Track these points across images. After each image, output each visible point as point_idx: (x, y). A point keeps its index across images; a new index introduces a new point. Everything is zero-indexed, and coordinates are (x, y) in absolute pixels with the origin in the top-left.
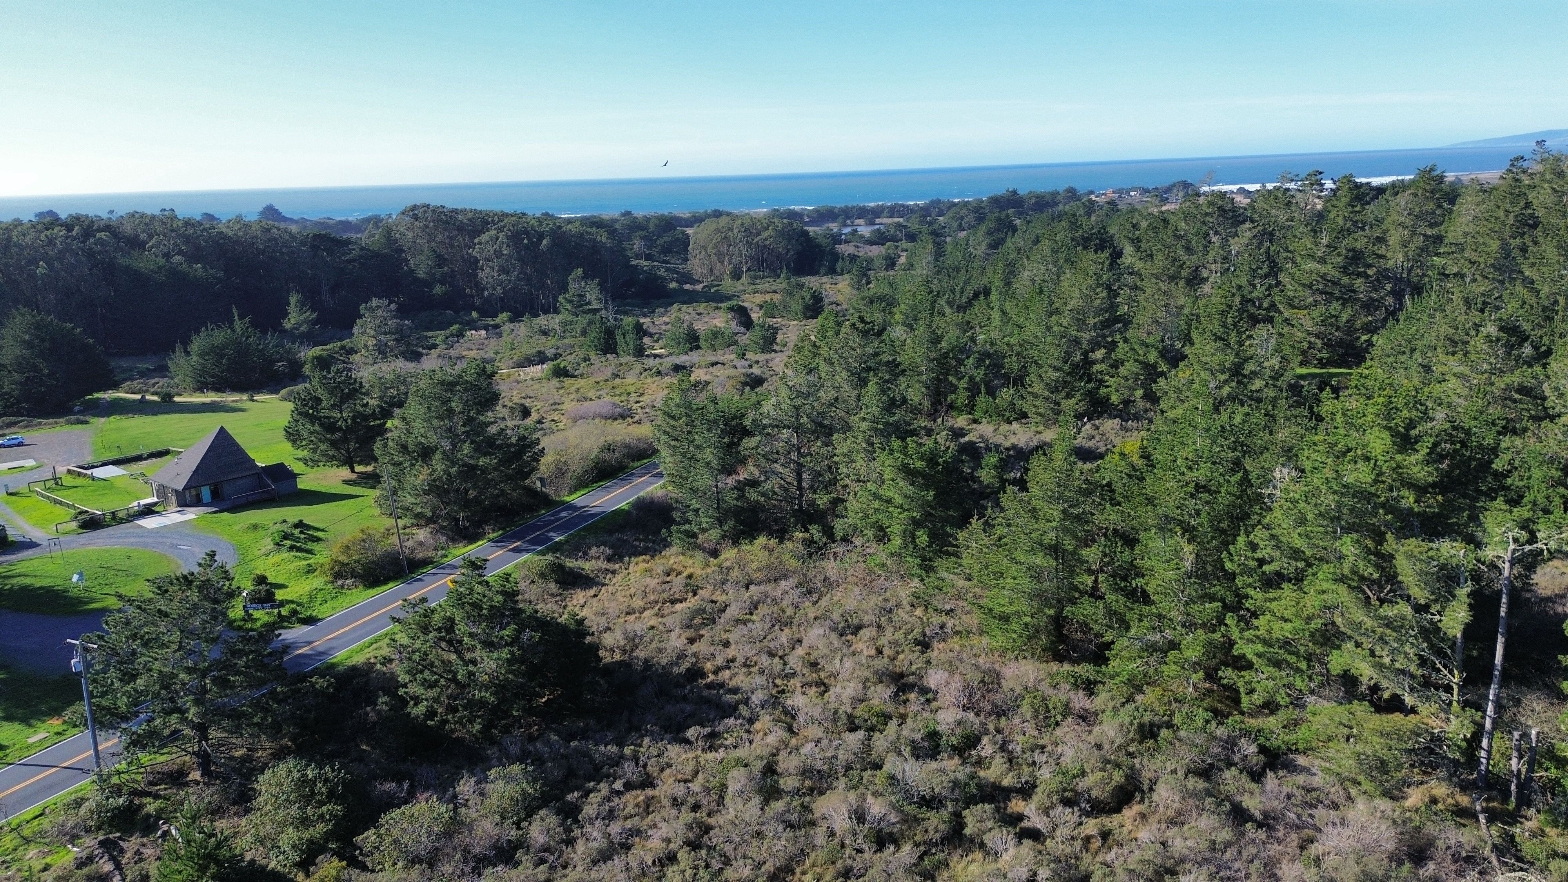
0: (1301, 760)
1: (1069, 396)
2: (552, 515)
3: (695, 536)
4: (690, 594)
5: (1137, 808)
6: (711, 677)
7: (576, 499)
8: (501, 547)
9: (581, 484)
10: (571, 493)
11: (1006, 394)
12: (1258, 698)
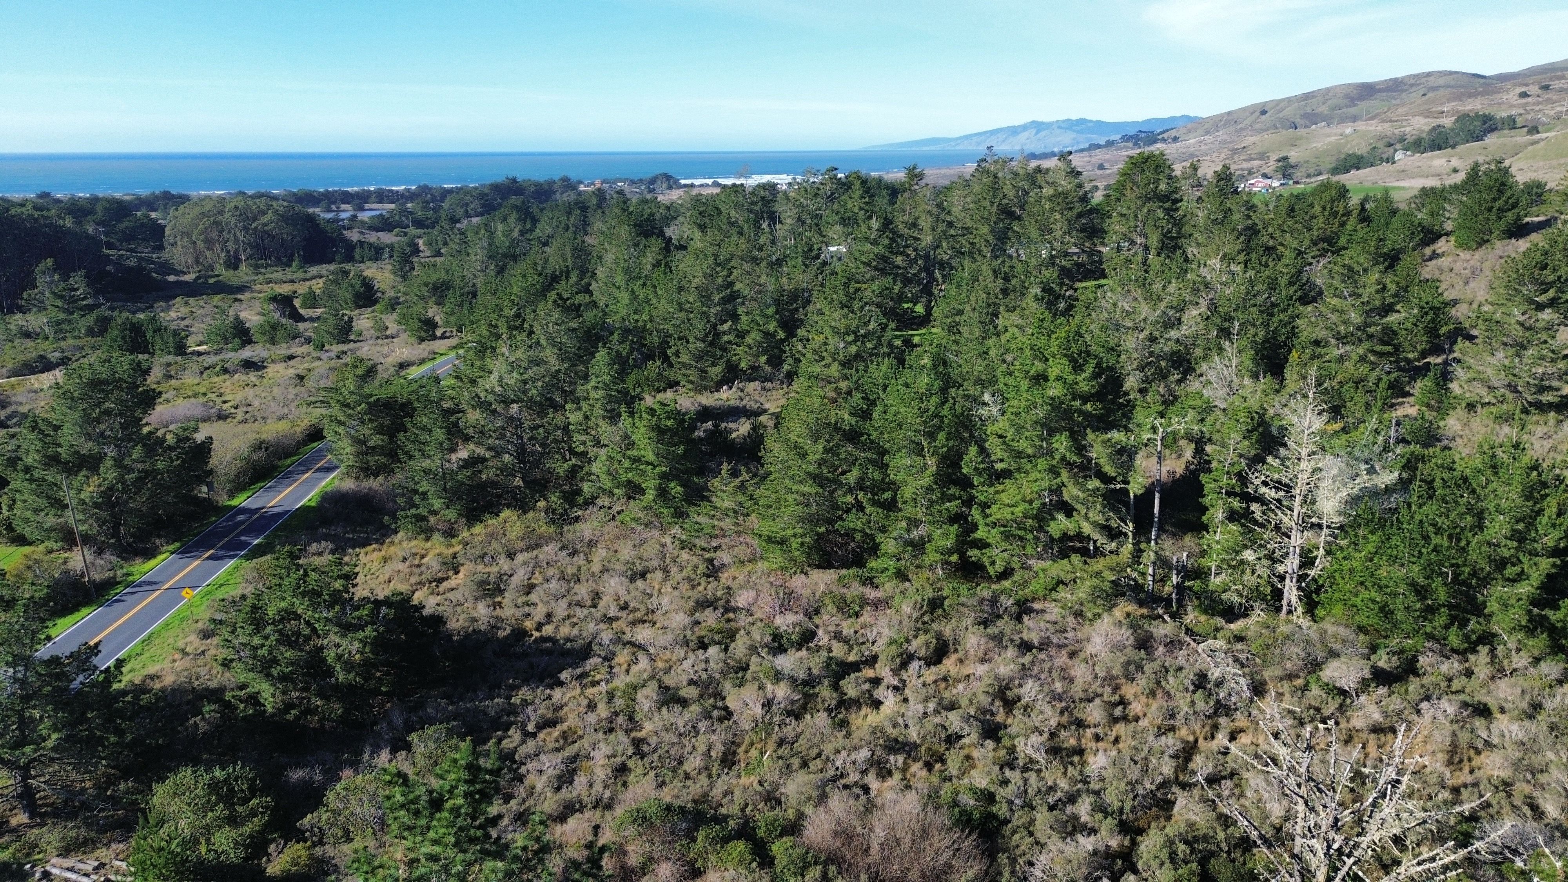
0: (1036, 606)
1: (713, 365)
2: (227, 520)
3: (423, 519)
4: (451, 573)
5: (954, 657)
6: (536, 634)
7: (241, 500)
8: (195, 558)
9: (238, 487)
10: (232, 495)
11: (653, 367)
12: (999, 567)
